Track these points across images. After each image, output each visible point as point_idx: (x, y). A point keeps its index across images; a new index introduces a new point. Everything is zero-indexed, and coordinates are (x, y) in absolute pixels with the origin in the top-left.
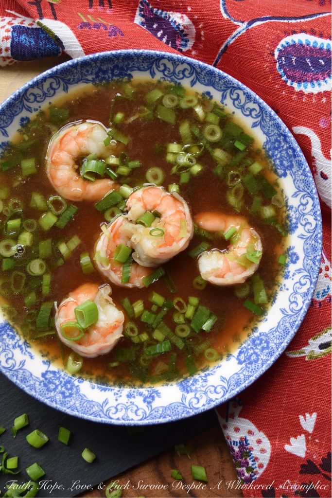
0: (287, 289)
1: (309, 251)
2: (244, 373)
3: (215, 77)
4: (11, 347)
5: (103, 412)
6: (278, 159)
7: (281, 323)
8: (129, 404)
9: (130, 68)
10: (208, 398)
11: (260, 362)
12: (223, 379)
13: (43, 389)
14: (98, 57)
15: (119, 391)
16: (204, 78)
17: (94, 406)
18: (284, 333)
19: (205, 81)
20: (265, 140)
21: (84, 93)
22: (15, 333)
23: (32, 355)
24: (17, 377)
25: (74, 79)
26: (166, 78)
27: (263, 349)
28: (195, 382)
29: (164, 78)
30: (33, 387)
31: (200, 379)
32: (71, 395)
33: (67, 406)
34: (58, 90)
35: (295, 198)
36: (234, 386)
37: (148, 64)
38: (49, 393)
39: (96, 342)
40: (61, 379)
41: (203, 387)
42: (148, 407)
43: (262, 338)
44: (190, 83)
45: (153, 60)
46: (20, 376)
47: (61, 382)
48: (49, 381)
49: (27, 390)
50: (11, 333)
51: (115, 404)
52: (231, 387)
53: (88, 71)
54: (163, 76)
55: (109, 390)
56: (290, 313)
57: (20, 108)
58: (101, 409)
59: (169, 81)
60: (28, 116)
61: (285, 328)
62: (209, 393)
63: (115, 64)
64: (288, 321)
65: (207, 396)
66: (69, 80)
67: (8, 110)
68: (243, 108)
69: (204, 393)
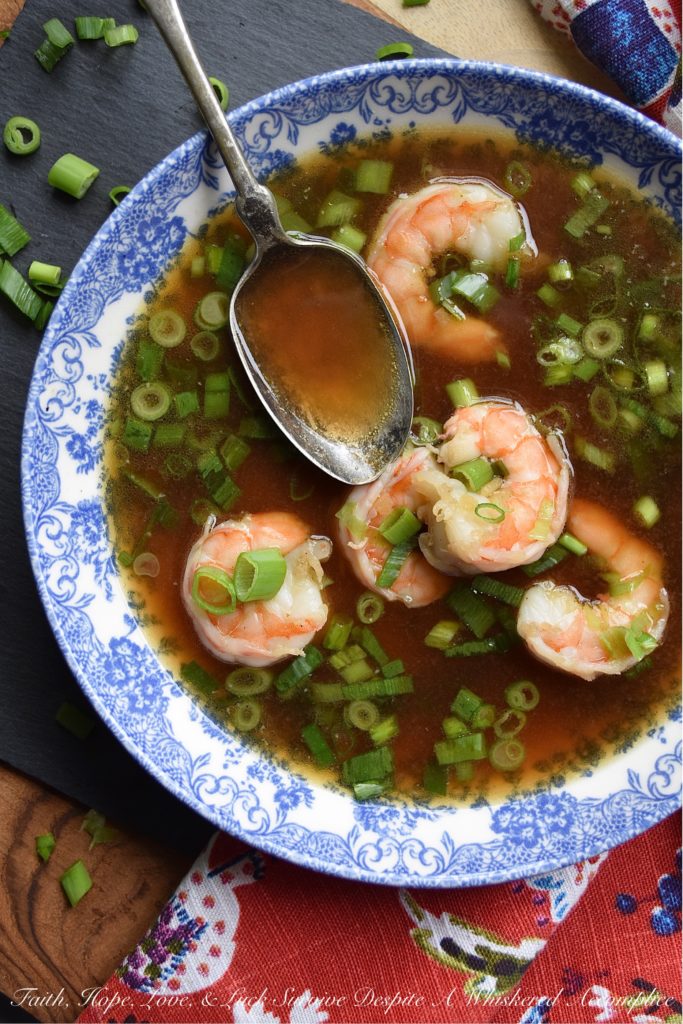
0: (664, 741)
2: (495, 854)
4: (81, 555)
5: (190, 779)
7: (617, 799)
8: (246, 787)
9: (607, 143)
10: (401, 863)
11: (536, 850)
12: (447, 840)
13: (99, 672)
14: (561, 88)
15: (238, 751)
17: (178, 755)
18: (613, 822)
21: (490, 142)
22: (102, 533)
23: (113, 593)
24: (64, 623)
25: (486, 103)
26: (666, 203)
27: (555, 828)
28: (391, 814)
29: (662, 201)
30: (83, 659)
31: (402, 813)
32: (146, 709)
33: (128, 728)
34: (443, 109)
36: (463, 867)
37: (650, 156)
38: (108, 685)
39: (245, 636)
40: (143, 669)
41: (402, 834)
42: (278, 813)
43: (562, 805)
45: (663, 154)
46: (70, 623)
47: (140, 674)
48: (119, 661)
49: (71, 657)
50: (94, 529)
51: (219, 772)
52: (456, 867)
53: (522, 104)
54: (661, 194)
55: (219, 739)
56: (645, 790)
57: (349, 103)
58: (190, 769)
59: (668, 212)
60: (355, 126)
61: (619, 813)
62: (406, 853)
63: (585, 119)
64: (632, 803)
65: (401, 856)
66: (477, 101)
67: (327, 94)
69: (396, 848)
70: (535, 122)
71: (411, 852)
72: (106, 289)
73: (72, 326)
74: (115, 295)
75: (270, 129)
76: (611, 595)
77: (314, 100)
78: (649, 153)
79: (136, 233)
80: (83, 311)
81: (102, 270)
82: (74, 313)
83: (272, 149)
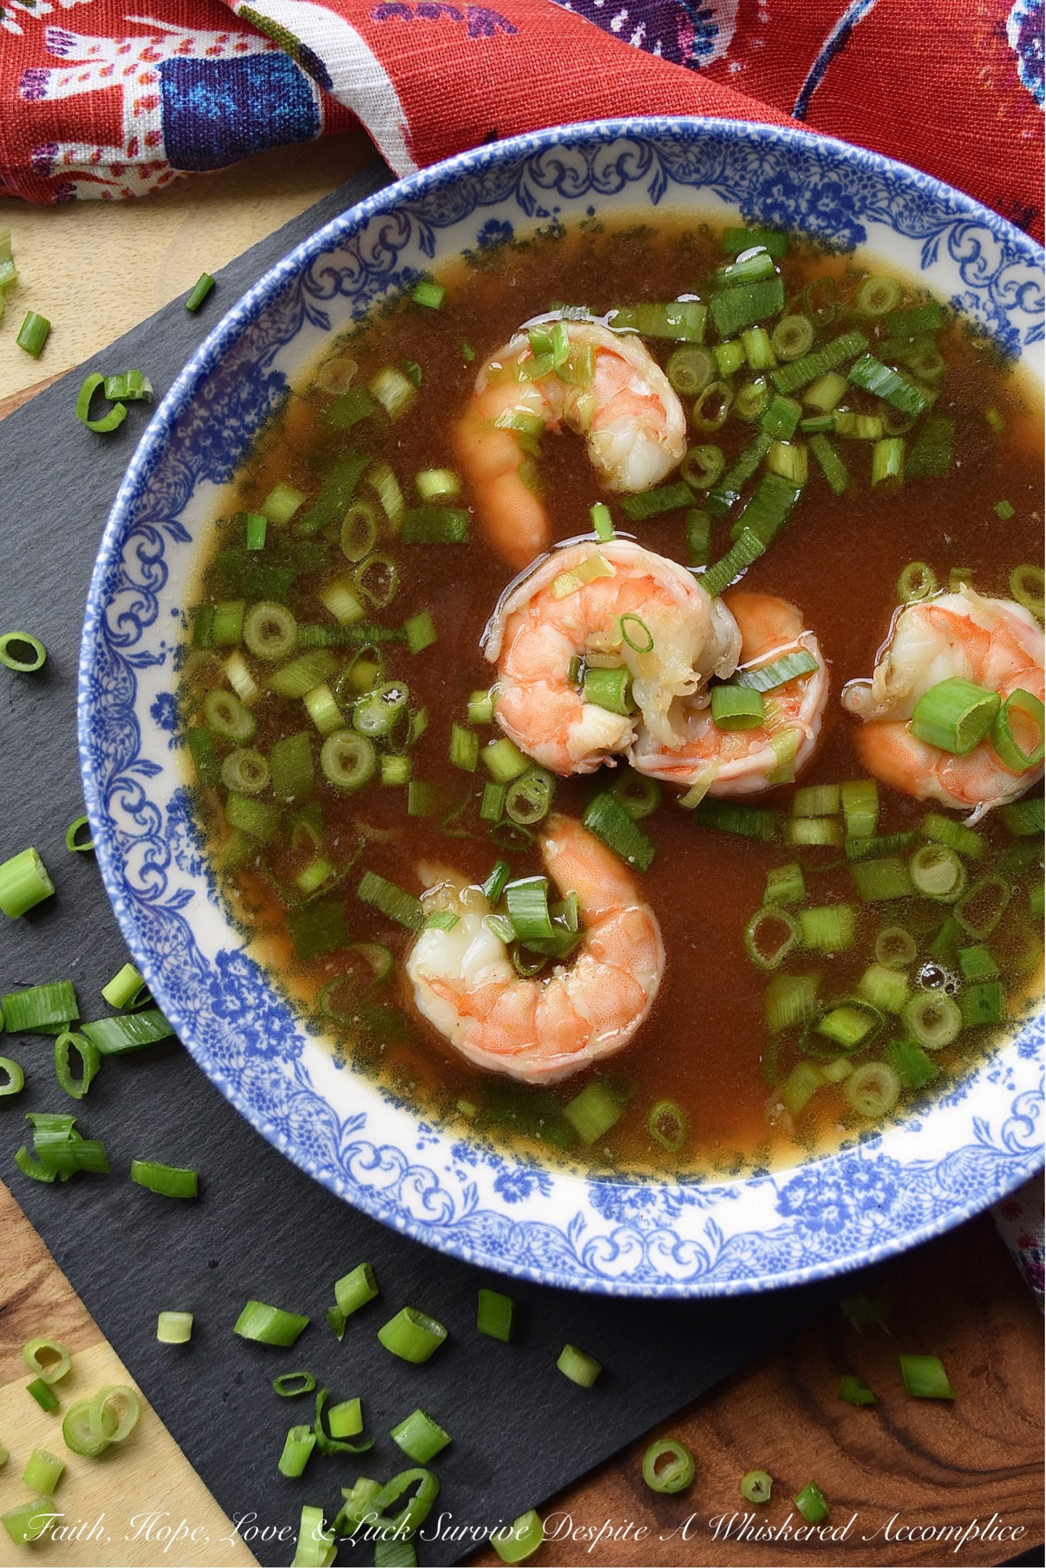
0: (591, 211)
1: (459, 200)
2: (884, 204)
3: (105, 709)
6: (243, 421)
7: (695, 177)
10: (1006, 263)
11: (833, 177)
12: (928, 257)
16: (123, 742)
19: (128, 736)
20: (207, 482)
21: (339, 1063)
25: (318, 1113)
26: (174, 854)
27: (791, 190)
28: (974, 331)
29: (177, 859)
34: (372, 1141)
35: (331, 318)
36: (934, 211)
37: (162, 920)
41: (977, 298)
43: (762, 211)
44: (156, 778)
45: (146, 912)
52: (943, 216)
53: (275, 1083)
54: (174, 865)
56: (656, 166)
57: (486, 1219)
59: (178, 840)
60: (492, 1189)
61: (704, 158)
62: (988, 272)
63: (213, 1015)
64: (681, 160)
65: (999, 272)
66: (328, 1123)
68: (152, 590)
69: (997, 286)
70: (271, 1053)
71: (982, 270)
72: (927, 1181)
73: (1000, 1161)
74: (919, 1170)
76: (545, 424)
77: (529, 1249)
78: (161, 925)
79: (849, 1225)
80: (974, 1170)
81: (920, 1207)
82: (988, 1174)
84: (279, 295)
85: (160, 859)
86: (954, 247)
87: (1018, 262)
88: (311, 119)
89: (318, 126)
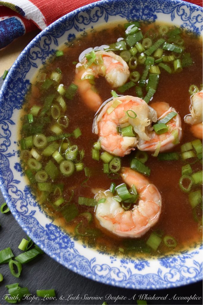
0: (92, 27)
1: (61, 30)
2: (159, 7)
3: (2, 168)
6: (21, 93)
7: (114, 13)
9: (42, 229)
10: (191, 12)
11: (146, 4)
12: (173, 17)
16: (8, 176)
18: (119, 5)
19: (10, 174)
20: (16, 110)
25: (83, 260)
26: (28, 202)
27: (137, 11)
28: (188, 32)
34: (99, 264)
35: (37, 65)
36: (172, 5)
37: (29, 219)
41: (187, 24)
43: (132, 18)
44: (19, 184)
45: (24, 217)
54: (29, 205)
56: (105, 12)
59: (29, 199)
60: (134, 268)
61: (115, 7)
62: (188, 16)
63: (48, 241)
64: (110, 9)
65: (190, 15)
66: (86, 262)
67: (144, 281)
68: (8, 137)
69: (191, 19)
70: (66, 247)
71: (186, 16)
75: (169, 276)
76: (94, 76)
78: (29, 220)
83: (169, 269)
84: (23, 60)
85: (25, 204)
86: (178, 13)
87: (194, 11)
88: (22, 29)
89: (24, 30)
